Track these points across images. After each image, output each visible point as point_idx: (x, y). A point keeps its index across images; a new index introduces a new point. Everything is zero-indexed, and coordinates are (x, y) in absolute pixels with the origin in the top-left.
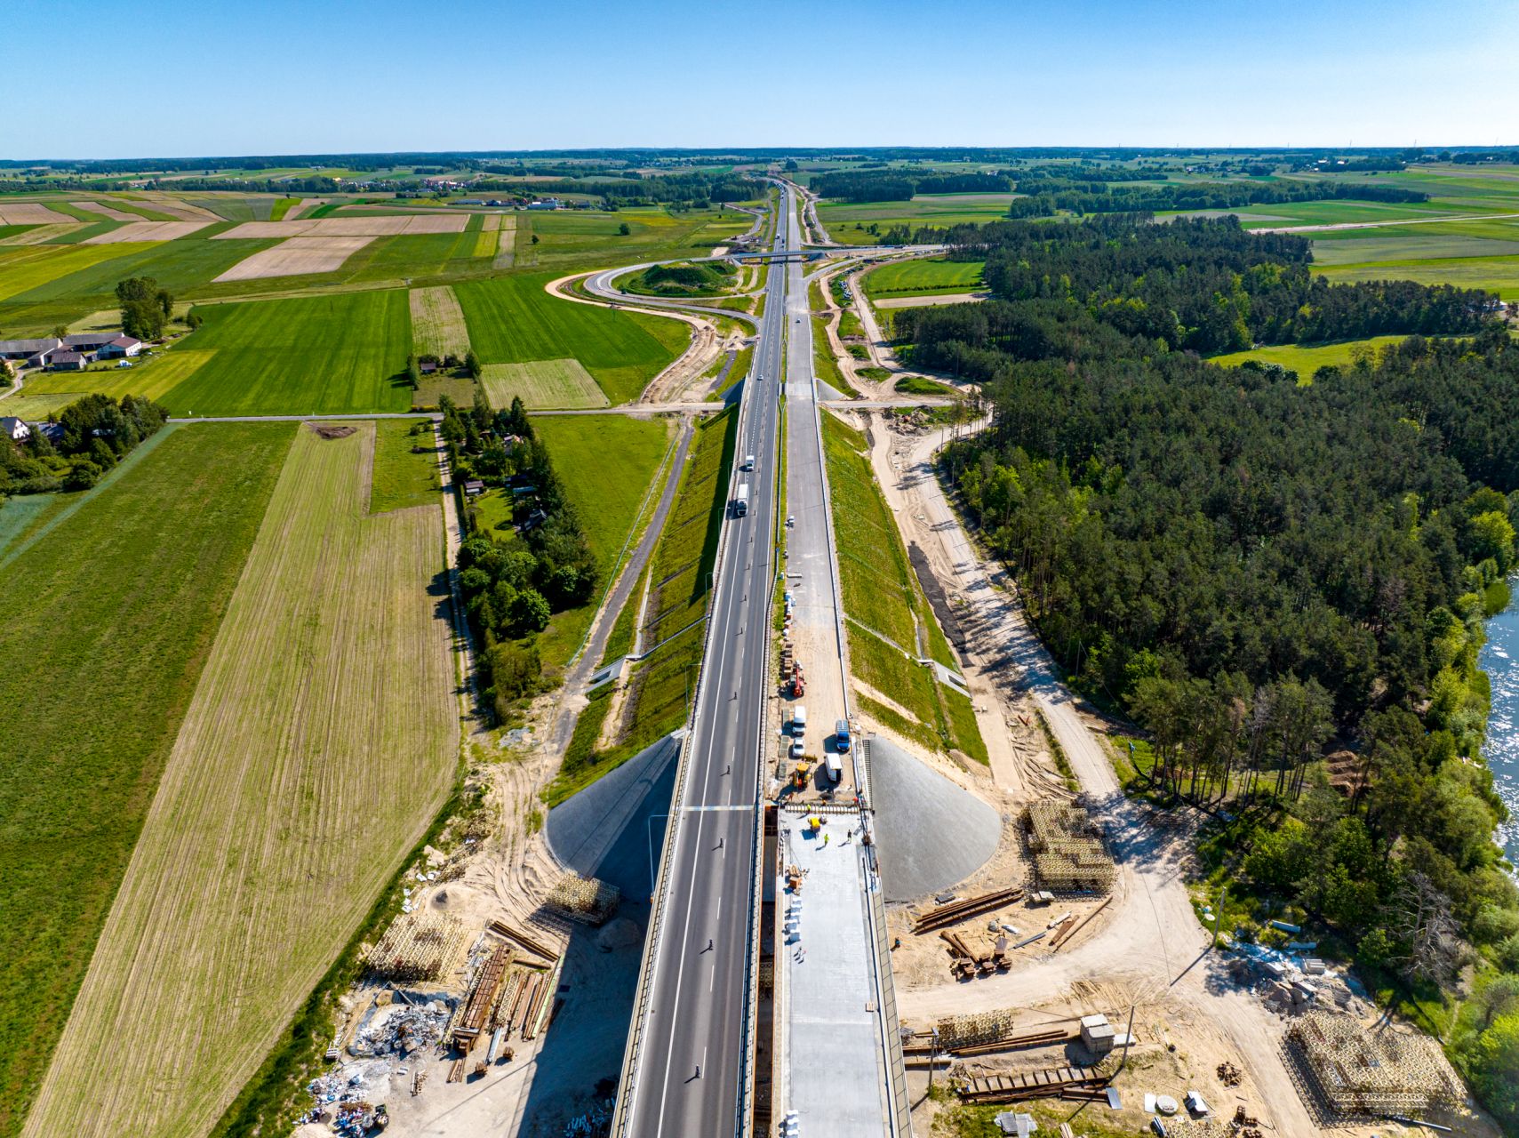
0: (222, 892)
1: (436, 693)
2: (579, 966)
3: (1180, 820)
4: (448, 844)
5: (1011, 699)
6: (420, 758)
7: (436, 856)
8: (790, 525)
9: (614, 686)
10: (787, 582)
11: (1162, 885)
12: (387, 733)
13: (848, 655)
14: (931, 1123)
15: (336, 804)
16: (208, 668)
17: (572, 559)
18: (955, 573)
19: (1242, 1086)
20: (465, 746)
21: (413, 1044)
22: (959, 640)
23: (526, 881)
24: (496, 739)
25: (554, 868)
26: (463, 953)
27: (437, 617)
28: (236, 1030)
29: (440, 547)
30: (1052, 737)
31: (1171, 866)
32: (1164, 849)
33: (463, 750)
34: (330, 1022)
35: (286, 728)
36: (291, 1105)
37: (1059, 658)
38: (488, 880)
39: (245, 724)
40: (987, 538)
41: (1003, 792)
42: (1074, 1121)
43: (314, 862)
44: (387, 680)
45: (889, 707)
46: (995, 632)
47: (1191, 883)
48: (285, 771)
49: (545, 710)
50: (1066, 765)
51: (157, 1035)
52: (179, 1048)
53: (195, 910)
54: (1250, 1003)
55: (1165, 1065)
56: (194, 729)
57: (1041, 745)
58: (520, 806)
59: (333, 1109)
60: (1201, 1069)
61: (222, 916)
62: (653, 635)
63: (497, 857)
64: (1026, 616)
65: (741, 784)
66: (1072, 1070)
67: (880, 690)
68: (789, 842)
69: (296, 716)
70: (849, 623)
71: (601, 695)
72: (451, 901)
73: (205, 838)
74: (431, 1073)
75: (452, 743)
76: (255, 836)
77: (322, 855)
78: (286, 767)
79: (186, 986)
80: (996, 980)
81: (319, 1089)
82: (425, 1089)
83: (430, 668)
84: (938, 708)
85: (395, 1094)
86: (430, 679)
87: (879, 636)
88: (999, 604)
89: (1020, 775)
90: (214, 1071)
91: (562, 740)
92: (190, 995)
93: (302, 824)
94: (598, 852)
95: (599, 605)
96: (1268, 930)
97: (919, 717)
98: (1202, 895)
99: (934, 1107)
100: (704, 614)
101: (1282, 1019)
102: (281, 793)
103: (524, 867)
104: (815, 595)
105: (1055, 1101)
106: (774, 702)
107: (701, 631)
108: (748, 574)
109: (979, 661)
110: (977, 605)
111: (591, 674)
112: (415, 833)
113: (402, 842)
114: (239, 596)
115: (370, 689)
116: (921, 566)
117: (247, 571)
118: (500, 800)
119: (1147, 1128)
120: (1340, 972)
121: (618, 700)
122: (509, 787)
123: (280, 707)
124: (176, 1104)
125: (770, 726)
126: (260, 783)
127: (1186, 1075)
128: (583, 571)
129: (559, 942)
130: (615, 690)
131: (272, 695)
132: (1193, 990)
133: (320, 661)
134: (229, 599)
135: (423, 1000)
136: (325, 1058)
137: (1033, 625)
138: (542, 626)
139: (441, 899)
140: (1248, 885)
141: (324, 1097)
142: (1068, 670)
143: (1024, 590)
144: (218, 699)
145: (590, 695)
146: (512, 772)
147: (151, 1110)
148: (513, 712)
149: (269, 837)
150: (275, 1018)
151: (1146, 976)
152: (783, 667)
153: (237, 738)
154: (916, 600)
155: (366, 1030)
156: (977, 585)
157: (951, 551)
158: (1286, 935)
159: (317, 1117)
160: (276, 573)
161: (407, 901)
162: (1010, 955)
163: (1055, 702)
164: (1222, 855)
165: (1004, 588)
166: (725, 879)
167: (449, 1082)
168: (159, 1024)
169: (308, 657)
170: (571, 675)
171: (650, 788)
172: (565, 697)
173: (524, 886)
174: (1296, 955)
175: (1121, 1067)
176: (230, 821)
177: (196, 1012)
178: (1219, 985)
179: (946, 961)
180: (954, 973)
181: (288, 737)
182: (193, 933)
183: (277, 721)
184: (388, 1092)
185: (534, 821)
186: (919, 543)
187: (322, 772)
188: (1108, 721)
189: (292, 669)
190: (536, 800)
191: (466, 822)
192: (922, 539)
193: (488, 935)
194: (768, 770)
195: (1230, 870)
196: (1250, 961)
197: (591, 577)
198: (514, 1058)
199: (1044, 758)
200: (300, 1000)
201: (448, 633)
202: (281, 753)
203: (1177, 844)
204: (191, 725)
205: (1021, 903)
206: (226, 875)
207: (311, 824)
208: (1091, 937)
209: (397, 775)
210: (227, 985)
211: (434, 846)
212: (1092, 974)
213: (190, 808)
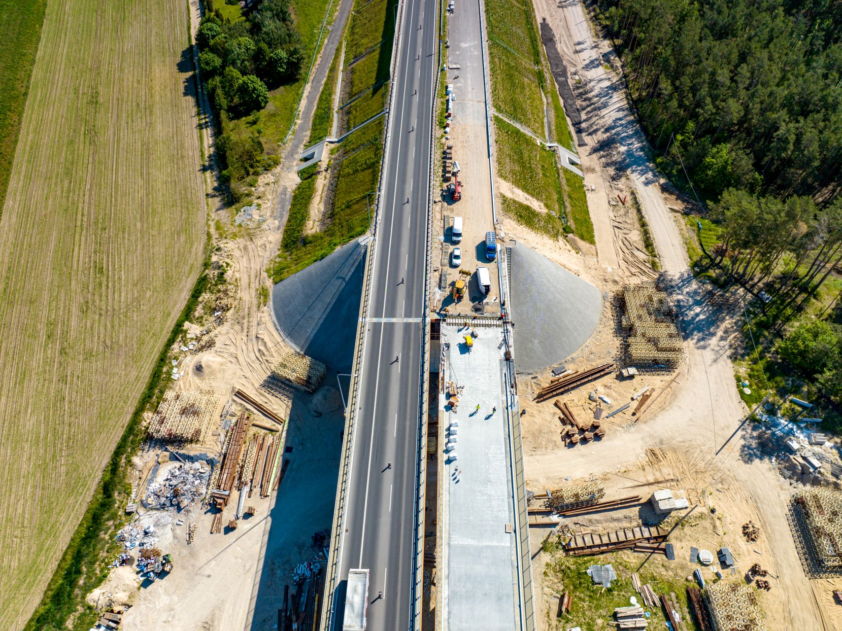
0: (45, 362)
1: (187, 170)
2: (299, 429)
3: (731, 300)
4: (202, 317)
5: (613, 179)
6: (178, 234)
7: (193, 329)
8: (451, 11)
9: (318, 169)
10: (448, 74)
11: (715, 361)
12: (153, 210)
13: (495, 154)
14: (543, 571)
15: (120, 279)
16: (20, 146)
17: (282, 42)
18: (576, 52)
19: (758, 541)
20: (211, 223)
21: (185, 502)
22: (577, 120)
23: (260, 350)
24: (233, 216)
25: (279, 339)
26: (217, 417)
27: (185, 94)
28: (64, 485)
29: (185, 22)
30: (642, 217)
31: (722, 343)
32: (718, 327)
33: (209, 226)
34: (127, 481)
35: (80, 205)
36: (105, 554)
37: (651, 140)
38: (232, 349)
39: (50, 202)
40: (601, 16)
41: (605, 271)
42: (641, 571)
43: (108, 333)
44: (151, 159)
45: (526, 203)
46: (604, 112)
47: (736, 359)
48: (82, 247)
49: (268, 187)
50: (652, 245)
51: (11, 489)
52: (26, 501)
53: (27, 378)
54: (770, 470)
55: (707, 523)
56: (13, 207)
57: (633, 224)
58: (252, 280)
59: (135, 553)
60: (731, 527)
61: (47, 383)
62: (346, 118)
63: (237, 327)
64: (628, 96)
65: (412, 295)
66: (643, 528)
67: (518, 187)
68: (449, 357)
69: (87, 193)
70: (497, 119)
71: (309, 175)
72: (206, 370)
73: (29, 311)
74: (199, 525)
75: (200, 219)
76: (64, 309)
77: (113, 327)
78: (83, 243)
79: (27, 446)
80: (593, 445)
81: (124, 538)
82: (196, 540)
83: (182, 146)
84: (560, 193)
85: (176, 541)
86: (182, 157)
87: (518, 126)
88: (607, 84)
89: (617, 254)
90: (52, 520)
91: (281, 217)
92: (30, 454)
93: (97, 298)
94: (309, 331)
95: (306, 82)
96: (787, 405)
97: (547, 206)
98: (743, 369)
99: (545, 557)
100: (383, 106)
101: (791, 484)
102: (80, 269)
103: (257, 337)
104: (470, 89)
105: (629, 552)
106: (438, 207)
107: (380, 125)
108: (418, 63)
109: (591, 141)
110: (592, 84)
111: (301, 153)
112: (178, 306)
113: (169, 315)
114: (37, 73)
115: (139, 167)
116: (549, 44)
117: (41, 46)
118: (237, 275)
119: (691, 578)
120: (836, 443)
121: (322, 182)
122: (244, 262)
123: (75, 185)
124: (29, 549)
125: (435, 233)
126: (65, 257)
127: (721, 533)
128: (292, 54)
129: (284, 407)
130: (319, 172)
131: (68, 173)
132: (731, 459)
133: (101, 139)
134: (30, 76)
135: (192, 459)
136: (126, 513)
137: (634, 106)
138: (263, 105)
139: (199, 369)
140: (777, 363)
141: (128, 544)
142: (657, 152)
143: (627, 70)
144: (29, 177)
145: (301, 173)
146: (245, 248)
147: (12, 554)
148: (244, 189)
149: (75, 310)
150: (90, 475)
151: (700, 446)
152: (445, 171)
153: (45, 215)
154: (545, 81)
155: (153, 485)
156: (592, 64)
157: (574, 29)
158: (800, 409)
159: (124, 562)
160: (64, 50)
161: (175, 370)
162: (604, 425)
163: (647, 183)
164: (761, 335)
165: (612, 66)
166: (401, 394)
167: (212, 533)
168: (11, 480)
169: (92, 133)
170: (286, 151)
171: (344, 284)
172: (283, 175)
173: (258, 355)
174: (806, 427)
175: (677, 524)
176: (46, 295)
177: (36, 468)
178: (750, 454)
179: (558, 428)
180: (563, 438)
181: (83, 215)
182: (28, 399)
183: (73, 199)
184: (171, 539)
185: (263, 293)
186: (549, 21)
187: (108, 248)
188: (684, 201)
189: (82, 147)
190: (265, 275)
191: (214, 297)
192: (551, 16)
193: (234, 401)
194: (433, 278)
195: (765, 348)
196: (773, 434)
197: (298, 59)
198: (255, 514)
199: (635, 236)
200: (106, 460)
201: (194, 110)
202: (78, 229)
203: (728, 323)
204: (11, 202)
205: (613, 375)
206: (46, 345)
207: (104, 298)
208: (662, 409)
209: (163, 250)
210: (54, 446)
211: (191, 322)
212: (661, 443)
213: (16, 284)
